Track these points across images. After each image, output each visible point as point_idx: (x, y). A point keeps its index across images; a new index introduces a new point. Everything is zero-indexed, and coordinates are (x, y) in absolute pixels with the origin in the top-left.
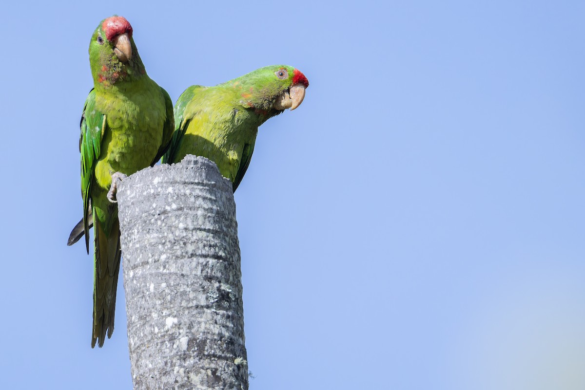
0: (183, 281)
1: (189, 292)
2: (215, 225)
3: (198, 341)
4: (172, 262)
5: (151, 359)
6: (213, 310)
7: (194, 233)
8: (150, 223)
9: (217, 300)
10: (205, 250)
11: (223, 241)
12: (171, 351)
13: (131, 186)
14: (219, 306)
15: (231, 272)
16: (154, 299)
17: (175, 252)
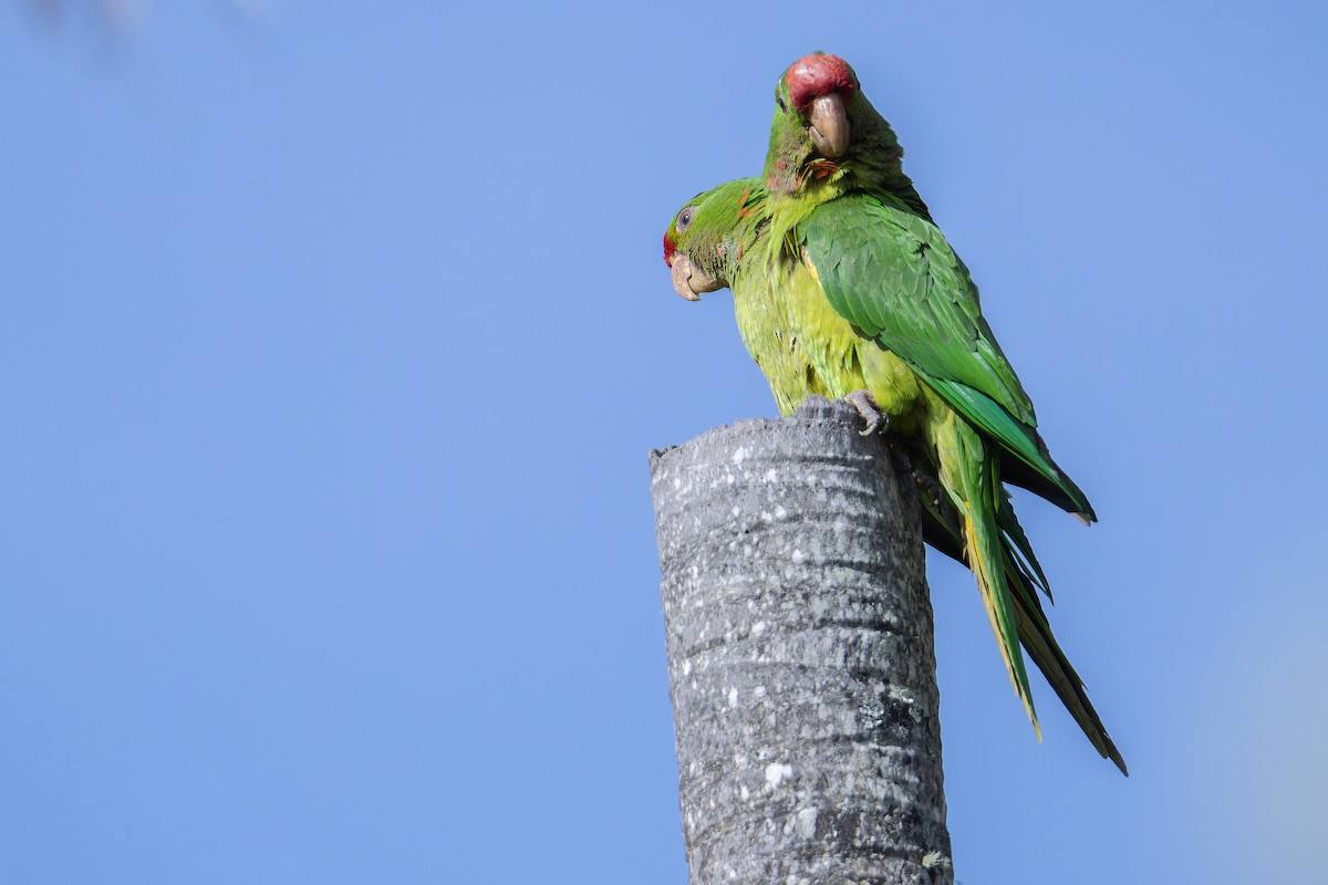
0: (803, 681)
1: (818, 705)
2: (874, 553)
3: (839, 816)
4: (778, 638)
5: (734, 859)
6: (873, 746)
7: (827, 572)
8: (727, 552)
9: (879, 722)
10: (853, 610)
11: (894, 589)
12: (779, 841)
13: (682, 469)
14: (886, 736)
15: (911, 660)
16: (739, 724)
17: (785, 617)
